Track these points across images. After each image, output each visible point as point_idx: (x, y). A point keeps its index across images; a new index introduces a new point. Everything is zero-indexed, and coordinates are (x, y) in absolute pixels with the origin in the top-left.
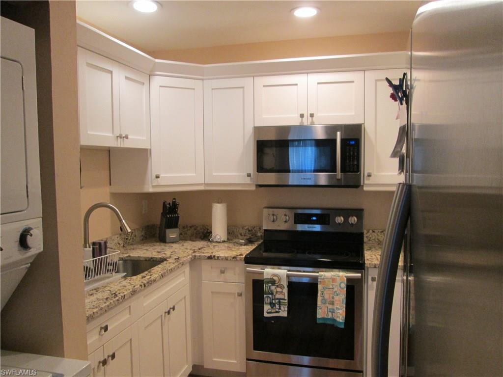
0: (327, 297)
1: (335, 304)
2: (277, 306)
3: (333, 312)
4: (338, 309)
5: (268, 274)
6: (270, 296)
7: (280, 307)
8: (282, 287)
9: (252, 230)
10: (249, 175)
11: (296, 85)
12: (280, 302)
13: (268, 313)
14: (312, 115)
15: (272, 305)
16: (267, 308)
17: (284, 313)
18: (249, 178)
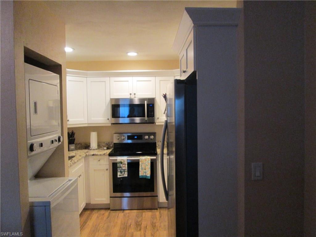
0: (143, 167)
1: (146, 169)
2: (123, 172)
3: (146, 173)
4: (147, 171)
5: (119, 159)
6: (120, 169)
7: (124, 173)
8: (125, 164)
9: (108, 144)
10: (108, 119)
11: (128, 81)
12: (124, 171)
13: (119, 176)
14: (135, 94)
15: (121, 172)
16: (119, 174)
17: (126, 175)
18: (108, 120)
